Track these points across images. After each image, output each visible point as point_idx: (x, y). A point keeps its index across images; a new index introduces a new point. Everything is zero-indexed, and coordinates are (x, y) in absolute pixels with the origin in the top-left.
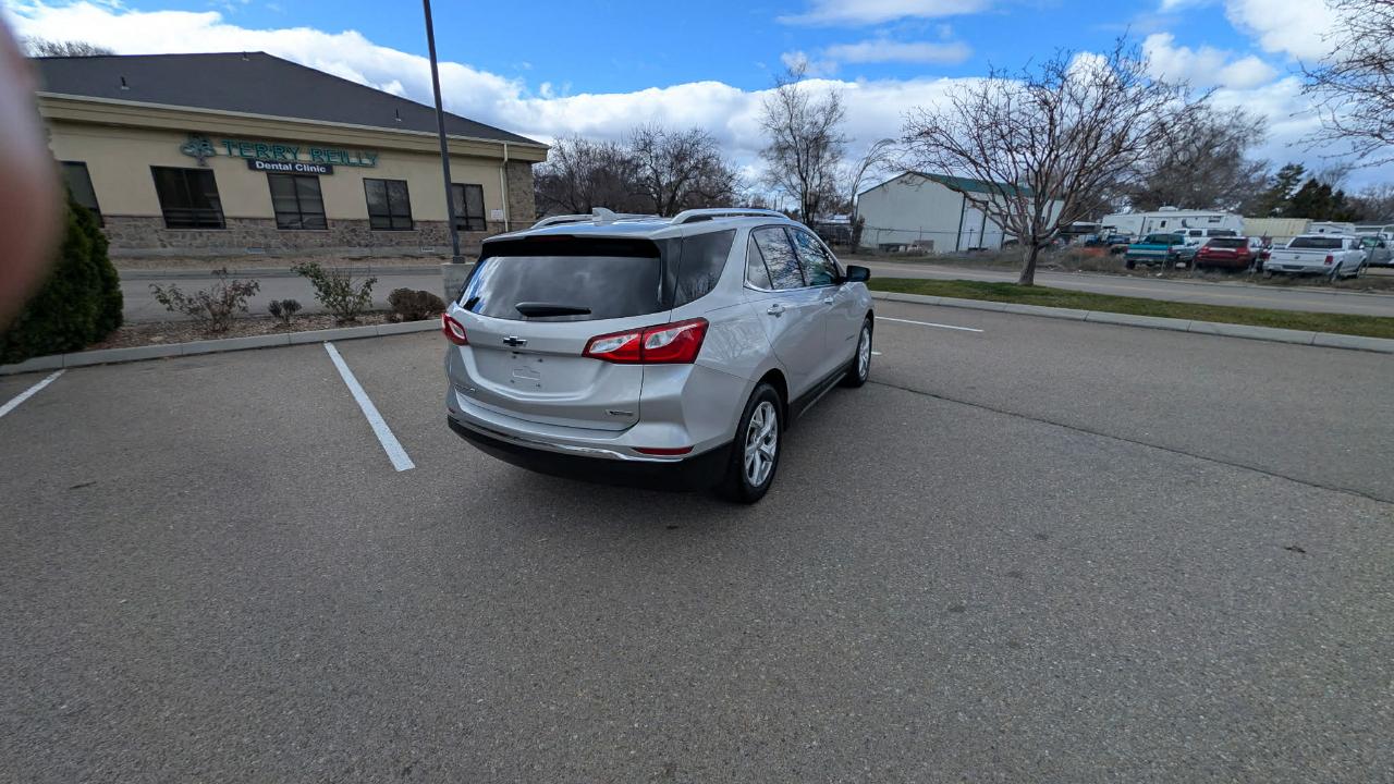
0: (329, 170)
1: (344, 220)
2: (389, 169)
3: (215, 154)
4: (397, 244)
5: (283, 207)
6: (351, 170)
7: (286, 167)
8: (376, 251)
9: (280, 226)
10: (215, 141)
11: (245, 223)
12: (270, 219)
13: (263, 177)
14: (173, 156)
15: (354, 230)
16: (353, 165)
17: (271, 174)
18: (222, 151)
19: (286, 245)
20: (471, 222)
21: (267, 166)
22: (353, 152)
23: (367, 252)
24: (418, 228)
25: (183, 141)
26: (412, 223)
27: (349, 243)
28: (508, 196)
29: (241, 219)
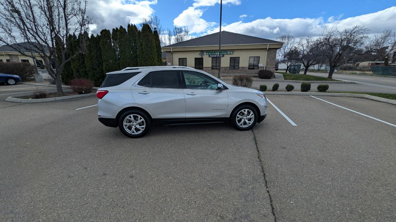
0: (223, 56)
1: (224, 67)
2: (235, 55)
3: (204, 54)
4: (234, 73)
5: (213, 65)
6: (228, 55)
7: (215, 56)
8: (229, 74)
9: (212, 69)
10: (205, 52)
11: (206, 68)
12: (210, 67)
13: (211, 58)
14: (198, 56)
15: (225, 70)
16: (229, 54)
17: (213, 58)
18: (205, 54)
19: (212, 73)
20: (255, 67)
21: (212, 56)
22: (229, 51)
23: (227, 74)
24: (240, 69)
25: (200, 52)
26: (239, 68)
27: (224, 73)
28: (267, 59)
29: (206, 67)
